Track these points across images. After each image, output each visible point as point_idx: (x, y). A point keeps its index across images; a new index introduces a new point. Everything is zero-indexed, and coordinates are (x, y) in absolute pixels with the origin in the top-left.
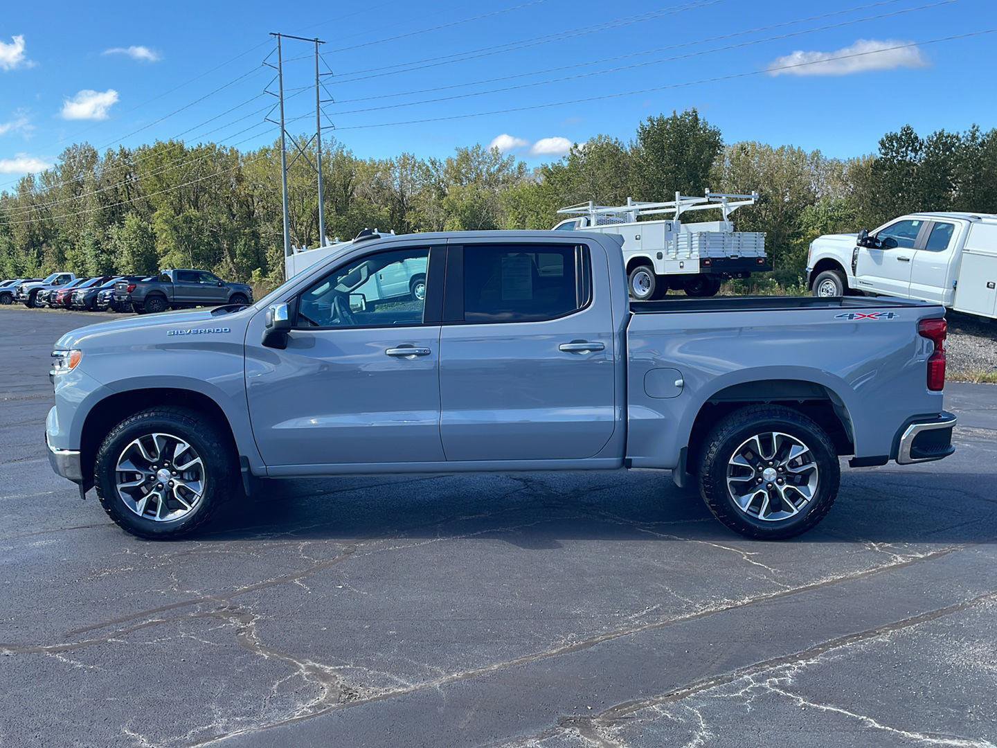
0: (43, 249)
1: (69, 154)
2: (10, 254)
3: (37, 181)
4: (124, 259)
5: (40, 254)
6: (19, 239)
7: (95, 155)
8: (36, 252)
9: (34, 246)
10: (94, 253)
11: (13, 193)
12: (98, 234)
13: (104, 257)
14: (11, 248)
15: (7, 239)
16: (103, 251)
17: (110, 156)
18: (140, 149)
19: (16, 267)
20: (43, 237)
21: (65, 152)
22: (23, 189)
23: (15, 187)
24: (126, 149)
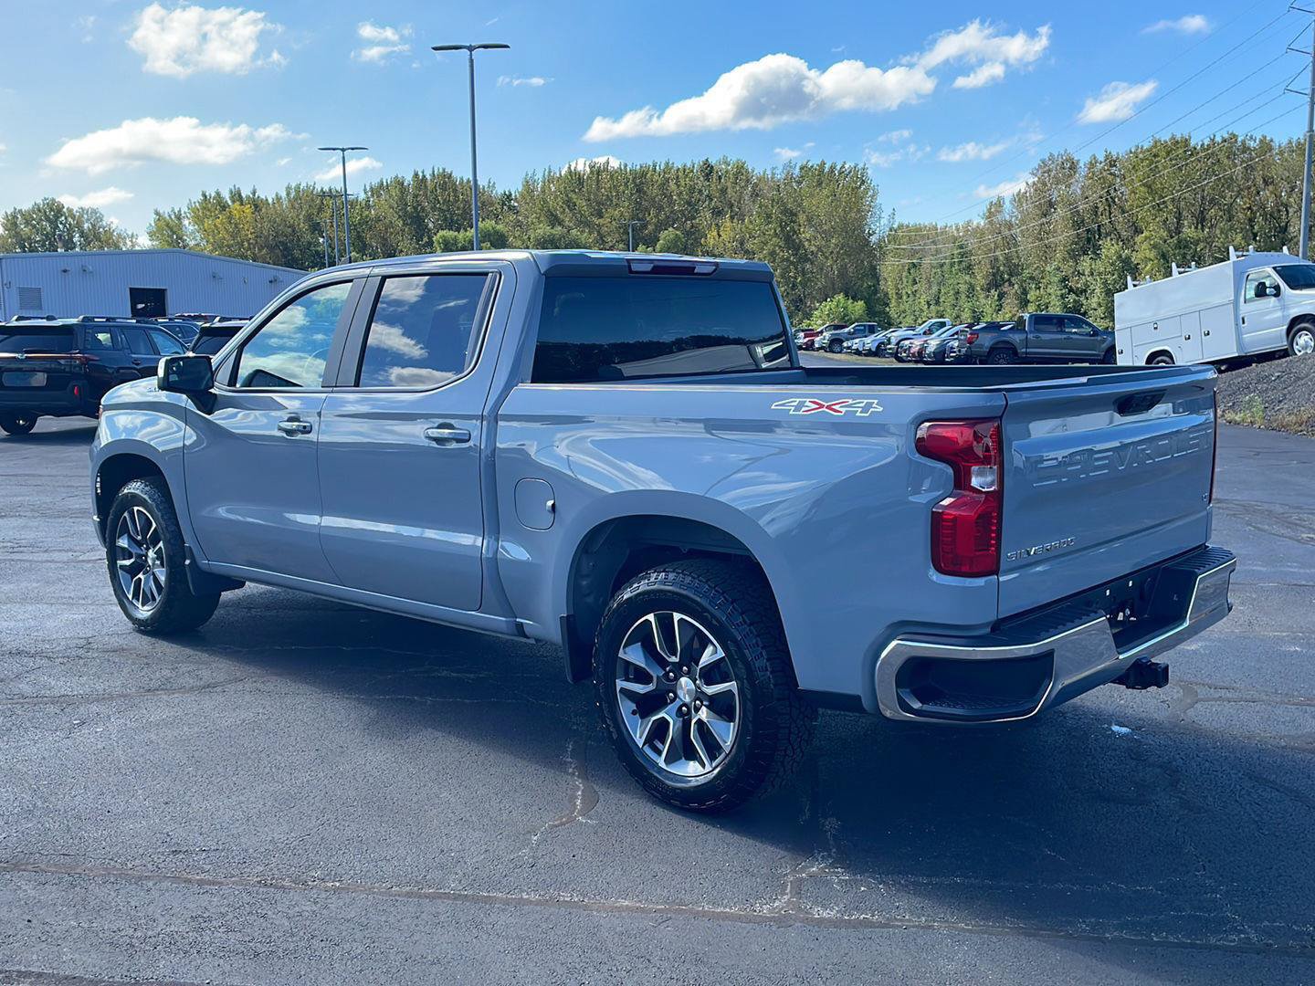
0: (1005, 290)
1: (1044, 168)
2: (969, 297)
3: (1007, 206)
4: (1095, 300)
5: (1001, 296)
6: (980, 280)
7: (1073, 167)
8: (997, 293)
9: (997, 287)
10: (1059, 293)
11: (978, 221)
12: (1067, 269)
13: (1072, 297)
14: (972, 288)
15: (967, 278)
16: (1071, 290)
17: (1092, 165)
18: (1131, 152)
19: (974, 312)
20: (1008, 274)
21: (1039, 166)
22: (990, 215)
23: (981, 214)
24: (1114, 153)
